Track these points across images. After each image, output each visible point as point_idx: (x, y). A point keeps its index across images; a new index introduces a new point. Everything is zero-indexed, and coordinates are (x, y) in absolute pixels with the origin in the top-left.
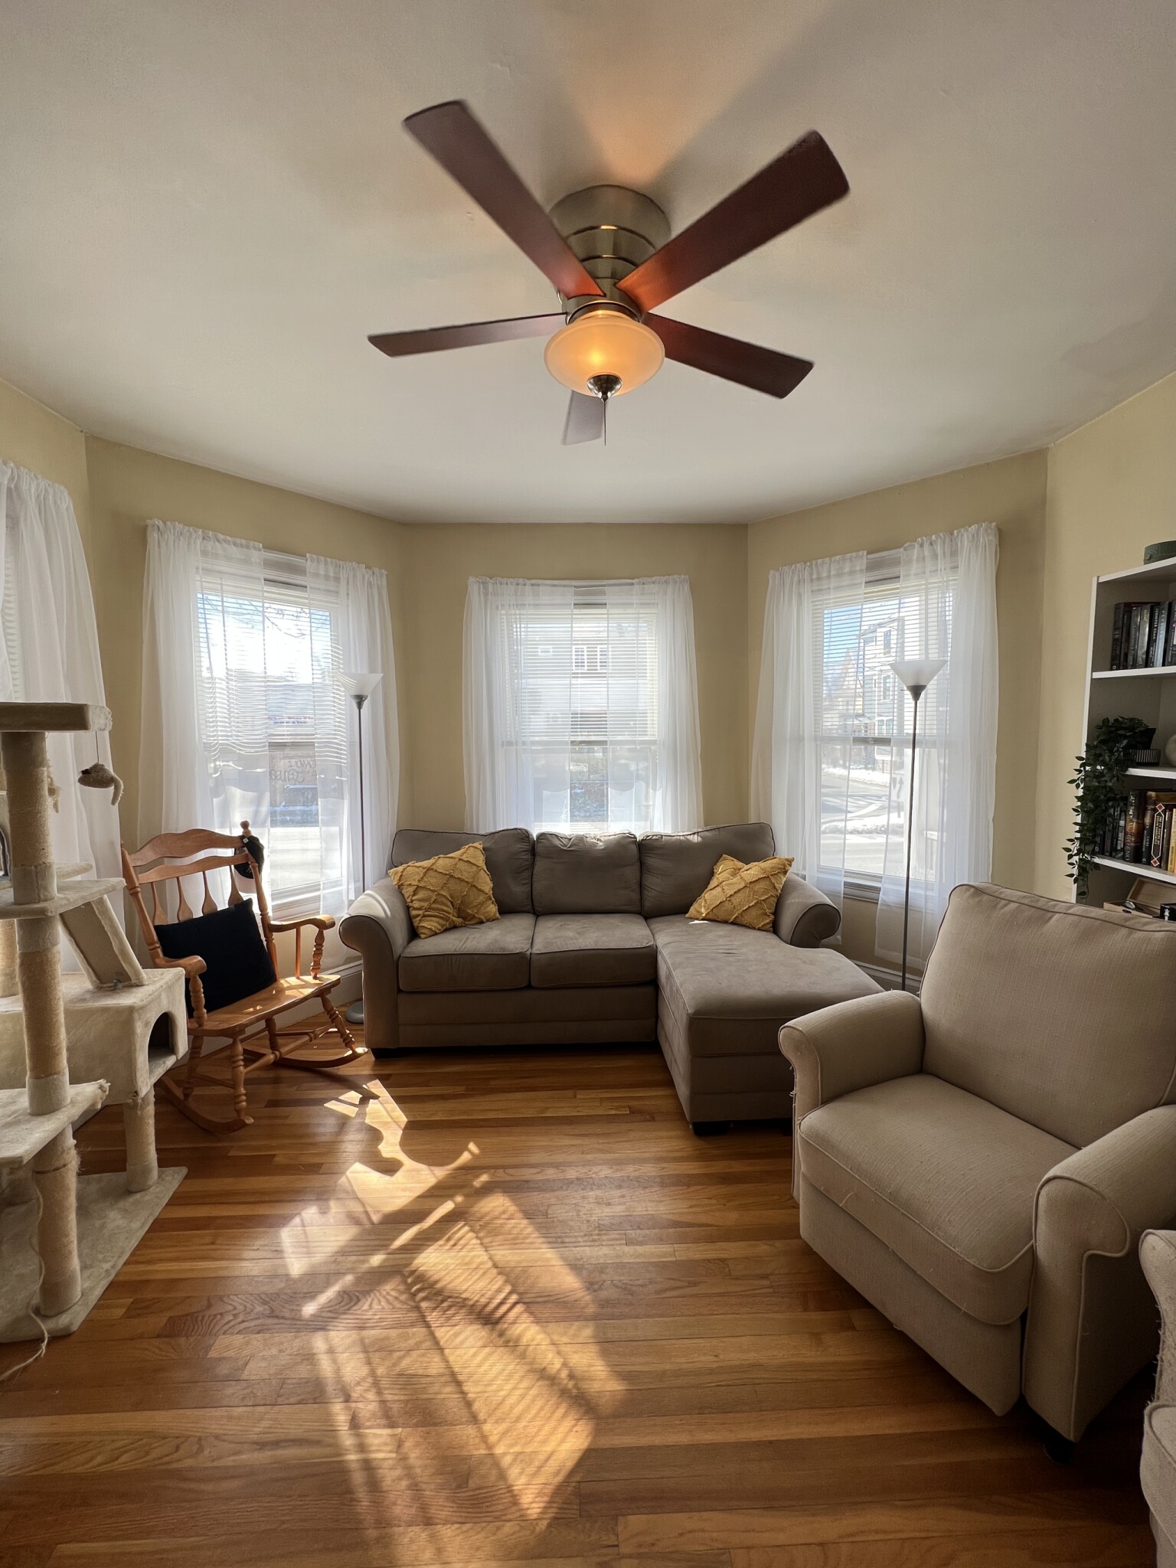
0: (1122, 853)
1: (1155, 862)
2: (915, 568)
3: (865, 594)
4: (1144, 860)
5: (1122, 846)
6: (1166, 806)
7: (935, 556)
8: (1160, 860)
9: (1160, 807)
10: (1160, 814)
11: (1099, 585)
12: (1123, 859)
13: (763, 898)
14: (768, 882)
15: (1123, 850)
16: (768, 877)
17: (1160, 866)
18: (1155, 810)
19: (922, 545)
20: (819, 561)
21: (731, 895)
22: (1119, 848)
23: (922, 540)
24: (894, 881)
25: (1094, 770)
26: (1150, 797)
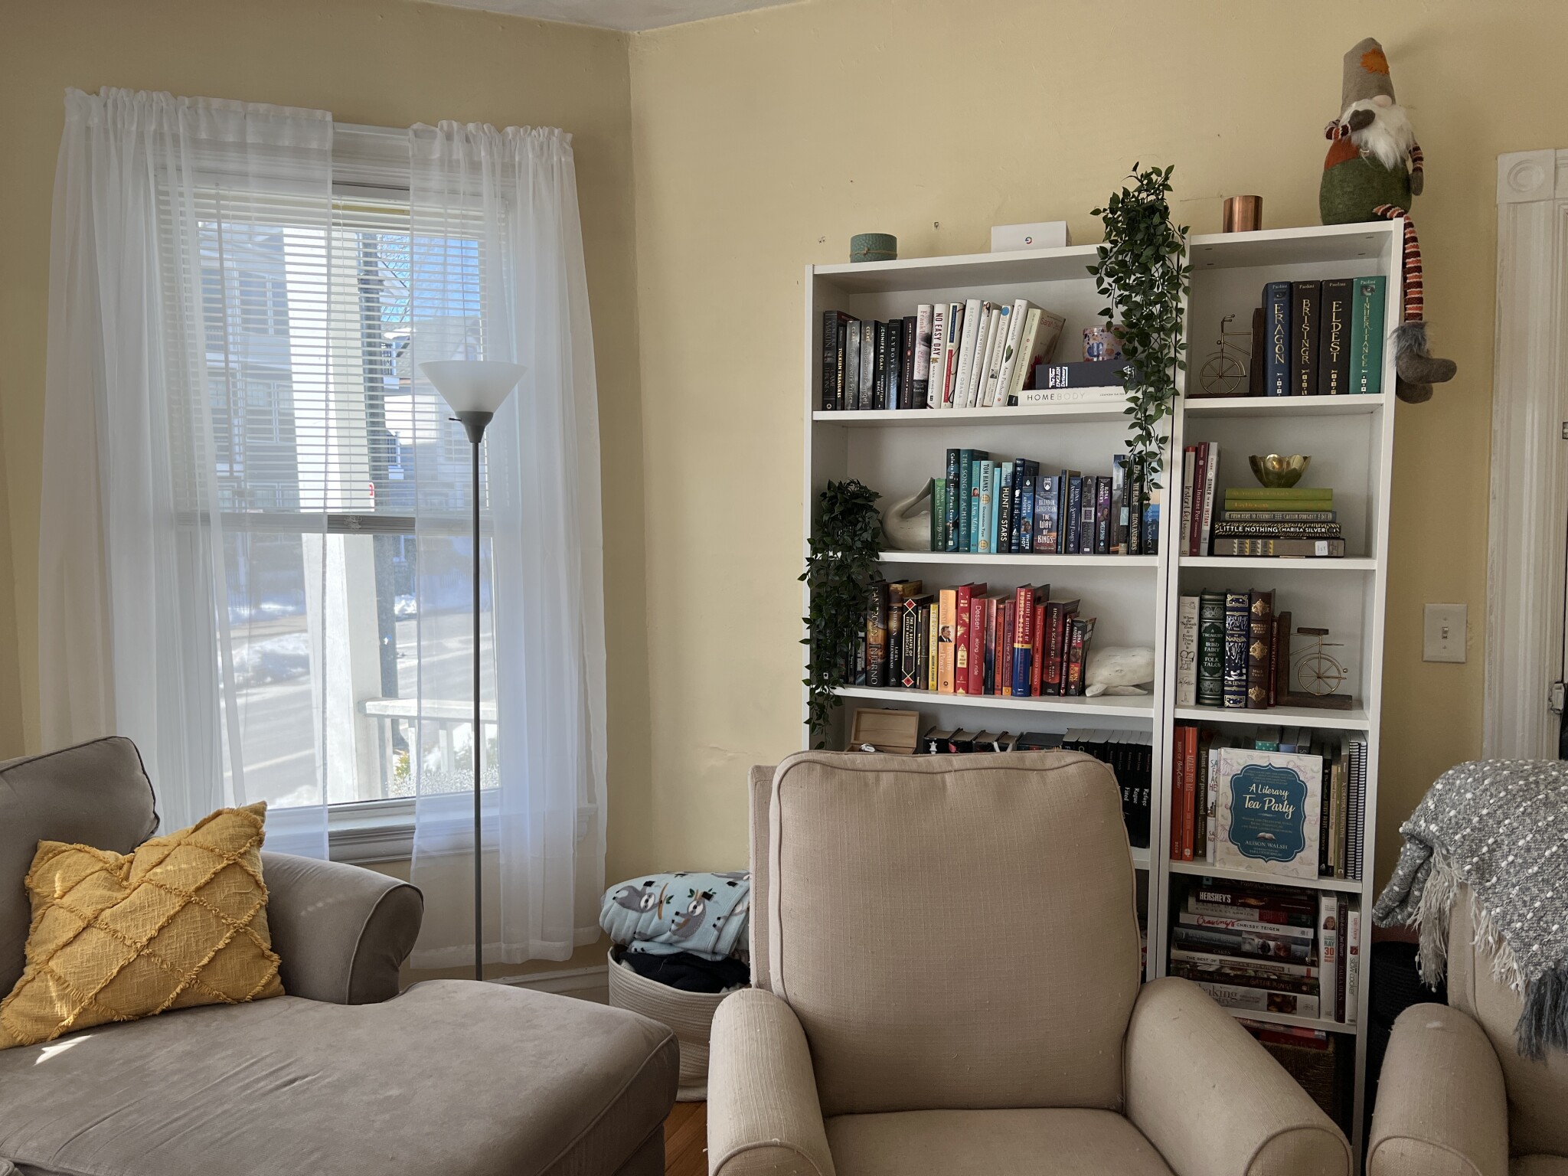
0: (864, 676)
1: (908, 681)
2: (436, 179)
3: (336, 207)
4: (893, 680)
5: (863, 666)
6: (916, 601)
7: (475, 167)
8: (914, 678)
9: (910, 604)
10: (910, 614)
11: (817, 278)
12: (867, 683)
13: (246, 919)
14: (239, 877)
15: (865, 670)
16: (236, 864)
17: (914, 686)
18: (902, 609)
19: (449, 137)
20: (216, 103)
21: (150, 940)
22: (859, 669)
23: (450, 126)
24: (439, 803)
25: (826, 559)
26: (896, 591)
